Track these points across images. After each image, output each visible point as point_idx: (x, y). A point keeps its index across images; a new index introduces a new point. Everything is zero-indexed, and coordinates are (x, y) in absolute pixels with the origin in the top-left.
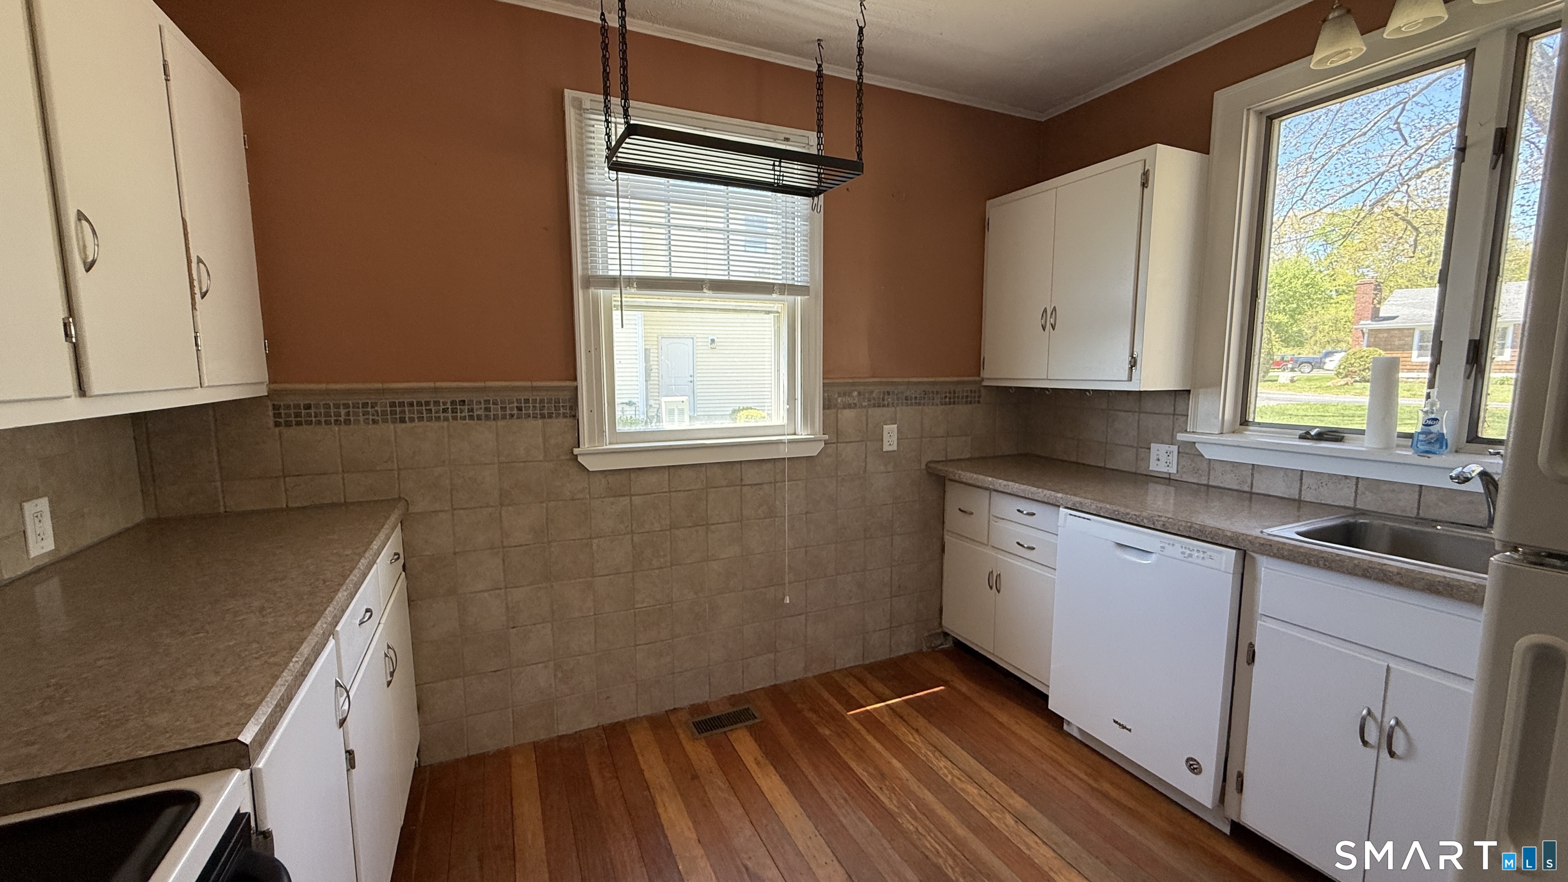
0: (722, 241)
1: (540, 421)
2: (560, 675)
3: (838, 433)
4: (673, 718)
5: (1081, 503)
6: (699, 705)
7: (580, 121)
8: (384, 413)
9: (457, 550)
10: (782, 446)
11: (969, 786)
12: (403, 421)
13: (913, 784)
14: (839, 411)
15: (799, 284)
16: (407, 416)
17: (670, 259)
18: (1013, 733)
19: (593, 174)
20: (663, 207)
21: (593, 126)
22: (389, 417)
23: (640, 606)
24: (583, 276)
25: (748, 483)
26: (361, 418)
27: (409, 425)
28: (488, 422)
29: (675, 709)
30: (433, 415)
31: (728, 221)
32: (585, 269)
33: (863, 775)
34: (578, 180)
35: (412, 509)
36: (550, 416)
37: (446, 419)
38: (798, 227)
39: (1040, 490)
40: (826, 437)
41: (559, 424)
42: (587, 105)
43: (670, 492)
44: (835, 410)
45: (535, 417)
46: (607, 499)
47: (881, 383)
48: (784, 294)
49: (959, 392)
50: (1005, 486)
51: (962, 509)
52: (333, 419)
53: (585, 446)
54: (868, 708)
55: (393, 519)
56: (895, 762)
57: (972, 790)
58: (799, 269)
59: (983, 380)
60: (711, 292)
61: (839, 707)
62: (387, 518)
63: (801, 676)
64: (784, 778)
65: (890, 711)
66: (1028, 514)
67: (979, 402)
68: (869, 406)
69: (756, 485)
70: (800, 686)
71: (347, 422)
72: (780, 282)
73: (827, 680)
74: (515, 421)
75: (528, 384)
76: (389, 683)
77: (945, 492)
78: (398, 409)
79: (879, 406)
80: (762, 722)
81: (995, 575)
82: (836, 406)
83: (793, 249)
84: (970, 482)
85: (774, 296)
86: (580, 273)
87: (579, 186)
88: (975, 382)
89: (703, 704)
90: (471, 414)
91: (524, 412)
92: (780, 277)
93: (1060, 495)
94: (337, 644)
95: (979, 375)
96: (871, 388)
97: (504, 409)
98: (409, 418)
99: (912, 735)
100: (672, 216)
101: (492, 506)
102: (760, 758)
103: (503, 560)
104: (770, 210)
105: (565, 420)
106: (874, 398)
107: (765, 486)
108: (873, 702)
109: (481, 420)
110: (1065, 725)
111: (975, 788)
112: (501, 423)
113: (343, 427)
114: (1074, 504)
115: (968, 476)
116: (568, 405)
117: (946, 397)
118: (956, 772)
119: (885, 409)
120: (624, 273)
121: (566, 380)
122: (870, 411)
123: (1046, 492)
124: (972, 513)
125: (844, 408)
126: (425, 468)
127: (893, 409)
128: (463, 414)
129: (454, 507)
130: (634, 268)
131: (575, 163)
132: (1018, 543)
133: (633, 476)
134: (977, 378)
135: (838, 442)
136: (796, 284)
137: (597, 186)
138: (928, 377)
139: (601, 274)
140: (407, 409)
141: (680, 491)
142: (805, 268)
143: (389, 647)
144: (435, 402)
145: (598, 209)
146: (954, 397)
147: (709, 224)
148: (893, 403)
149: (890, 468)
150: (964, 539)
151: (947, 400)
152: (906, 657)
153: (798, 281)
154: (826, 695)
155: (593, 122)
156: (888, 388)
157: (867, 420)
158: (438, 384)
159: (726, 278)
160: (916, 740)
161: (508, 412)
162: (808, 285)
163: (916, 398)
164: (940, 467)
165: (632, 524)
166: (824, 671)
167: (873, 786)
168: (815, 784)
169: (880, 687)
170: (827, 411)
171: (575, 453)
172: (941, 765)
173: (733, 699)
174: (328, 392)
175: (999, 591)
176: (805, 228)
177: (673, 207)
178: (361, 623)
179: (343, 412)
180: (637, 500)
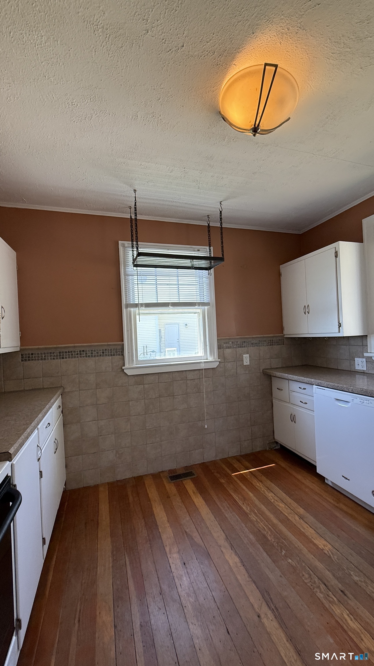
0: (176, 288)
1: (111, 357)
2: (118, 456)
3: (224, 358)
4: (161, 475)
5: (321, 383)
6: (172, 470)
7: (124, 251)
8: (57, 356)
9: (81, 406)
10: (202, 364)
11: (281, 504)
12: (63, 358)
13: (257, 502)
14: (224, 349)
15: (206, 302)
16: (65, 356)
17: (157, 296)
18: (303, 484)
19: (129, 268)
20: (154, 278)
21: (129, 252)
22: (58, 357)
23: (148, 428)
24: (125, 304)
25: (189, 379)
26: (49, 358)
27: (65, 360)
28: (92, 358)
29: (162, 471)
30: (73, 356)
31: (178, 281)
32: (126, 301)
33: (236, 498)
34: (124, 271)
35: (66, 390)
36: (114, 355)
37: (78, 357)
38: (205, 281)
39: (305, 378)
40: (220, 360)
41: (117, 358)
42: (126, 245)
43: (158, 383)
44: (223, 349)
45: (109, 356)
46: (135, 386)
47: (241, 338)
48: (200, 306)
49: (274, 341)
50: (292, 377)
51: (278, 388)
52: (40, 358)
53: (127, 365)
54: (241, 472)
55: (58, 393)
56: (250, 493)
57: (282, 505)
58: (206, 297)
59: (284, 335)
60: (172, 307)
61: (229, 472)
62: (57, 392)
63: (214, 459)
64: (204, 499)
65: (250, 474)
66: (303, 389)
67: (283, 344)
68: (237, 347)
69: (192, 380)
70: (214, 463)
71: (45, 359)
72: (199, 302)
73: (225, 461)
74: (102, 357)
75: (106, 343)
76: (55, 452)
77: (271, 381)
78: (61, 354)
79: (241, 347)
80: (197, 477)
81: (293, 415)
82: (223, 348)
83: (203, 289)
84: (279, 376)
85: (196, 307)
86: (124, 303)
87: (124, 273)
88: (281, 336)
89: (174, 470)
90: (86, 355)
91: (105, 354)
92: (199, 300)
93: (313, 380)
94: (38, 432)
95: (283, 333)
96: (237, 340)
97: (98, 353)
98: (65, 357)
99: (259, 483)
100: (157, 281)
101: (93, 389)
102: (195, 491)
103: (97, 410)
104: (195, 276)
105: (119, 356)
106: (238, 344)
107: (196, 380)
108: (243, 470)
109: (90, 357)
110: (326, 480)
111: (283, 505)
112: (97, 358)
113: (43, 361)
114: (318, 383)
115: (279, 374)
116: (120, 351)
117: (269, 343)
118: (276, 498)
119: (244, 348)
120: (140, 302)
121: (119, 342)
122: (237, 349)
123: (307, 379)
124: (282, 390)
125: (226, 348)
126: (70, 375)
127: (247, 348)
128: (84, 355)
129: (80, 389)
130: (144, 300)
131: (122, 265)
132: (301, 401)
133: (144, 377)
134: (282, 335)
135: (225, 362)
136: (205, 302)
137: (130, 273)
138: (260, 335)
139: (132, 303)
140: (64, 354)
141: (162, 382)
142: (208, 296)
143: (55, 439)
144: (74, 351)
145: (131, 280)
146: (273, 343)
147: (170, 283)
148: (246, 346)
149: (247, 372)
150: (280, 401)
151: (270, 344)
152: (259, 452)
153: (205, 301)
154: (224, 466)
155: (128, 251)
156: (245, 340)
157: (236, 353)
158: (75, 345)
159: (178, 301)
160: (260, 485)
161: (99, 354)
162: (209, 302)
163: (256, 343)
164: (267, 371)
165: (144, 395)
166: (223, 457)
167: (240, 503)
168: (216, 501)
169: (247, 464)
170: (220, 350)
171: (123, 369)
172: (270, 495)
173: (186, 468)
174: (38, 349)
175: (295, 422)
176: (207, 281)
177: (158, 278)
178: (46, 427)
179: (43, 356)
180: (146, 386)
